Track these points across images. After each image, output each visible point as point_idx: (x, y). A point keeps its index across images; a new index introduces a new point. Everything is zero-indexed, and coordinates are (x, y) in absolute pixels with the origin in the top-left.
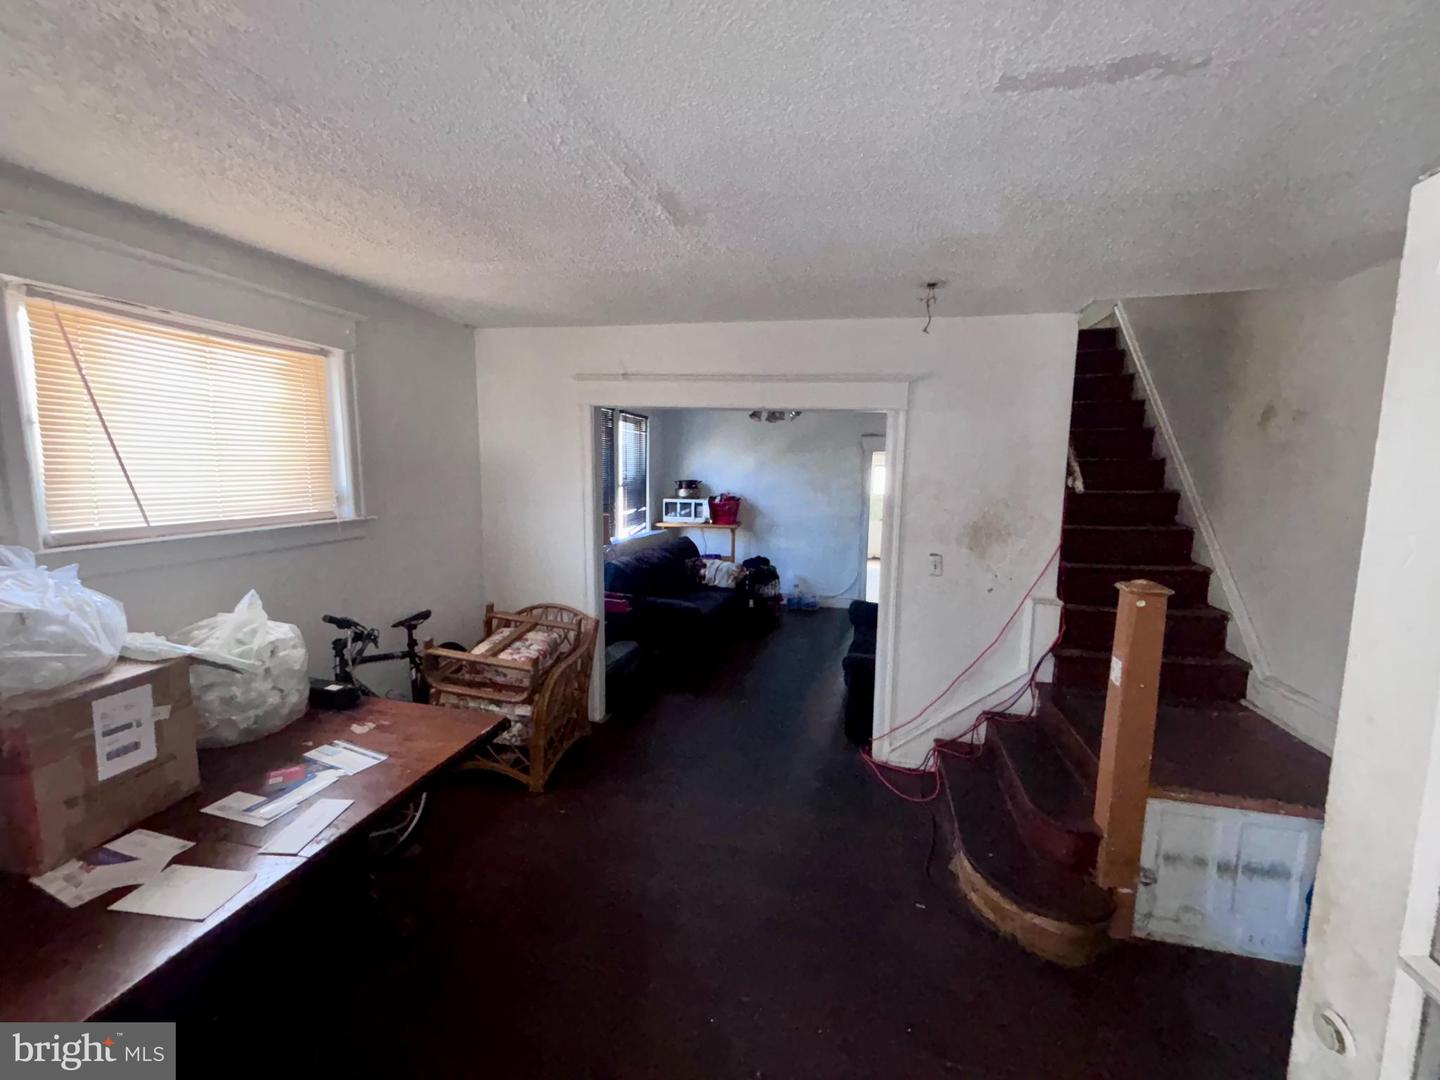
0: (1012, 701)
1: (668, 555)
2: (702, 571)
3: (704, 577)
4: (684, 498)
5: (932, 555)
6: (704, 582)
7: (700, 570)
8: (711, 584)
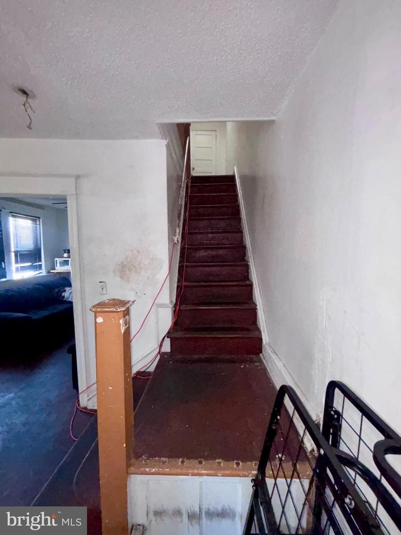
0: (148, 366)
1: (41, 287)
2: (63, 294)
3: (64, 297)
4: (66, 258)
5: (100, 282)
6: (64, 299)
7: (62, 293)
8: (68, 300)
